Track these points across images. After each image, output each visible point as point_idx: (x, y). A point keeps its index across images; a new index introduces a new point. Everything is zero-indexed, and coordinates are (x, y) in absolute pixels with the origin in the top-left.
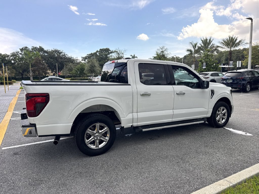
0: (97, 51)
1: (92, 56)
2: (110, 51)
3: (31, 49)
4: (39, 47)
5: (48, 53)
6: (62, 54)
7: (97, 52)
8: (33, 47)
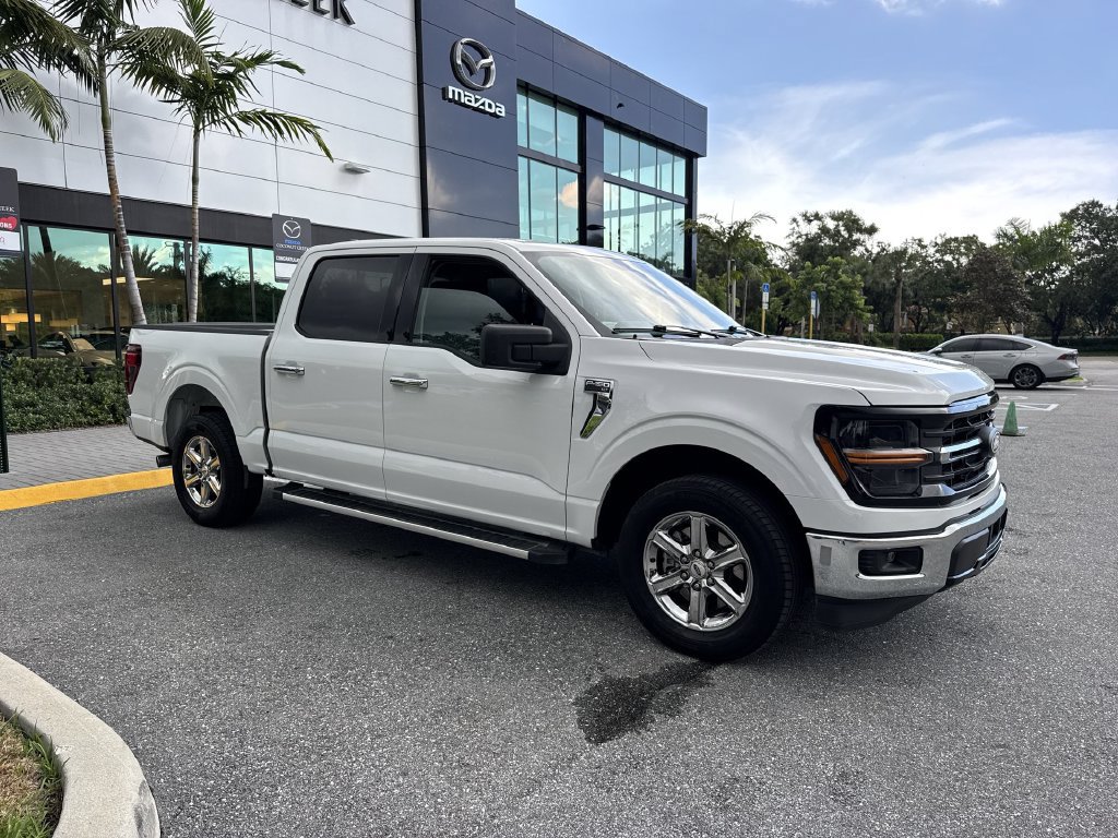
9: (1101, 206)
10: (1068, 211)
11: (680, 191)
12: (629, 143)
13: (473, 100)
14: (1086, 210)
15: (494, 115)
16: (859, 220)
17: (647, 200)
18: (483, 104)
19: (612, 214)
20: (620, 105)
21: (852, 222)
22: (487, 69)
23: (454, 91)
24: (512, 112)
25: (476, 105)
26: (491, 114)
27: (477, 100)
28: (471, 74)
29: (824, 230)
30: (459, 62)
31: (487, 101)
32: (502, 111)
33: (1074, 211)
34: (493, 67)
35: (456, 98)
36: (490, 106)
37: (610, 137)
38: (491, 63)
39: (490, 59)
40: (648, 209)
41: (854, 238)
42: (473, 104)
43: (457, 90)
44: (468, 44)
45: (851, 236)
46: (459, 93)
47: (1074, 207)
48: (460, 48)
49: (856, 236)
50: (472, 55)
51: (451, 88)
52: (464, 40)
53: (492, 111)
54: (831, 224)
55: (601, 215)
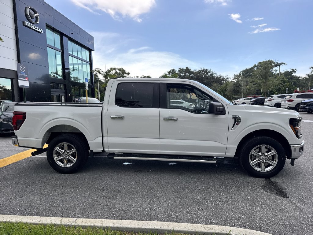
0: (255, 65)
1: (248, 72)
2: (274, 63)
3: (178, 71)
4: (185, 69)
5: (194, 73)
6: (210, 73)
7: (255, 67)
8: (180, 69)
9: (175, 70)
10: (169, 71)
11: (88, 60)
12: (75, 45)
13: (33, 26)
14: (172, 71)
15: (40, 33)
16: (125, 71)
17: (80, 61)
18: (36, 28)
19: (71, 65)
20: (72, 34)
21: (123, 72)
22: (37, 17)
23: (27, 23)
24: (45, 32)
25: (34, 29)
26: (38, 32)
27: (34, 27)
28: (32, 18)
29: (116, 73)
30: (28, 14)
31: (37, 28)
32: (42, 31)
33: (170, 71)
34: (38, 17)
35: (28, 26)
36: (38, 29)
37: (70, 43)
38: (38, 16)
39: (38, 15)
40: (80, 64)
41: (124, 75)
42: (33, 28)
43: (28, 23)
44: (30, 8)
45: (123, 75)
46: (29, 24)
47: (170, 70)
48: (28, 10)
49: (125, 75)
50: (32, 13)
51: (26, 22)
52: (29, 7)
53: (39, 31)
54: (118, 71)
55: (69, 65)
